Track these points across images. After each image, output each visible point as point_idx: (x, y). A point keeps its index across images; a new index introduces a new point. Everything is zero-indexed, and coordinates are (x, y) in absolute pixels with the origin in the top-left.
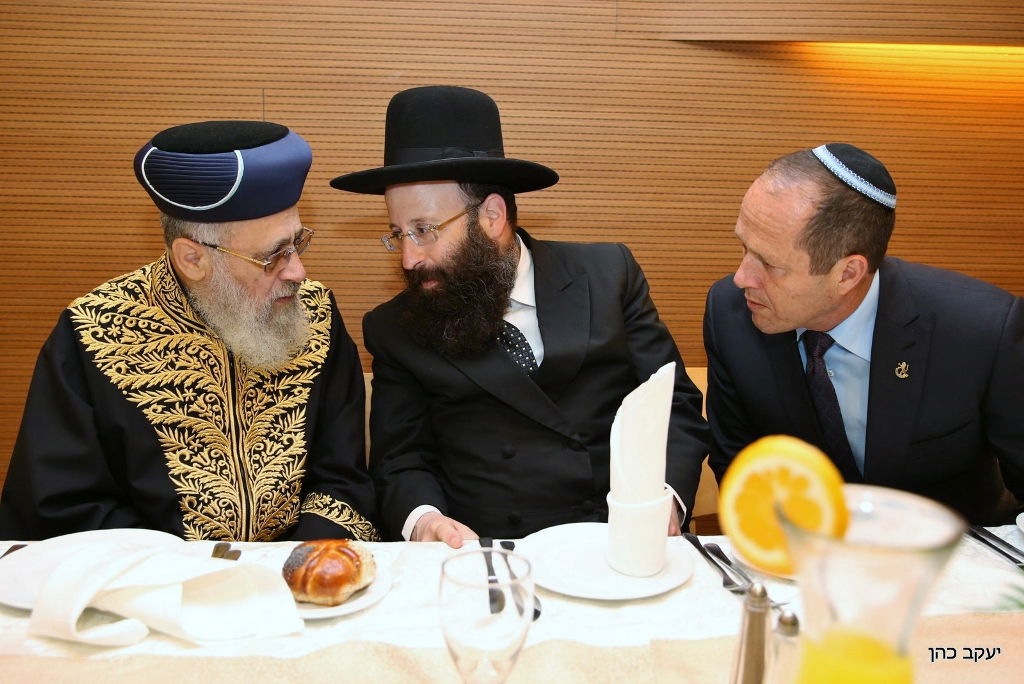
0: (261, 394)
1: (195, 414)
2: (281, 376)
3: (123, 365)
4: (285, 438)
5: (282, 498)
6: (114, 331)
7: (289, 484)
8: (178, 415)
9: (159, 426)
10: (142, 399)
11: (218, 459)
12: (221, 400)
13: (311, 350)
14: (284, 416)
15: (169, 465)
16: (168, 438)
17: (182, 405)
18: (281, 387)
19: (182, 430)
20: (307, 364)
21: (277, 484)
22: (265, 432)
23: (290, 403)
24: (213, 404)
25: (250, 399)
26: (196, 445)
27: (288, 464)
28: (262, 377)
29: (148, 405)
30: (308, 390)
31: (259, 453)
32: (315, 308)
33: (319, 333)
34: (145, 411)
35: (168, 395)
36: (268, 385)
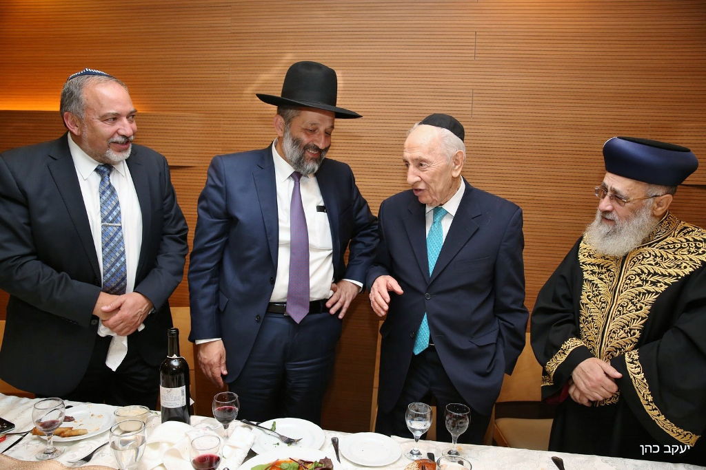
0: (638, 279)
1: (602, 279)
2: (655, 274)
4: (638, 305)
5: (624, 335)
7: (631, 329)
10: (585, 268)
11: (603, 303)
12: (615, 275)
13: (680, 267)
14: (644, 294)
15: (582, 297)
17: (599, 274)
18: (651, 279)
20: (674, 274)
21: (624, 327)
22: (630, 298)
23: (651, 289)
24: (611, 277)
25: (630, 280)
26: (596, 293)
27: (634, 319)
28: (643, 272)
29: (587, 271)
30: (667, 287)
31: (624, 308)
33: (691, 260)
35: (596, 269)
36: (644, 276)
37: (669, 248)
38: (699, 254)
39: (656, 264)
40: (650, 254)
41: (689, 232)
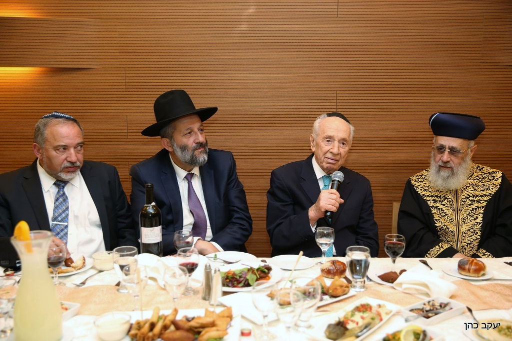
0: (468, 201)
2: (477, 196)
3: (422, 189)
4: (475, 216)
5: (472, 234)
6: (421, 180)
7: (475, 230)
8: (438, 204)
9: (432, 207)
10: (427, 198)
11: (450, 219)
12: (453, 201)
13: (489, 189)
14: (476, 209)
16: (434, 211)
17: (440, 201)
18: (476, 200)
19: (439, 209)
20: (487, 194)
21: (470, 229)
22: (468, 213)
23: (479, 205)
24: (450, 202)
25: (464, 202)
26: (443, 214)
27: (475, 225)
28: (469, 196)
29: (429, 200)
30: (486, 202)
31: (465, 219)
32: (494, 177)
33: (494, 184)
34: (428, 202)
35: (435, 198)
36: (471, 198)
37: (478, 179)
38: (496, 180)
39: (475, 190)
40: (469, 184)
41: (482, 168)
